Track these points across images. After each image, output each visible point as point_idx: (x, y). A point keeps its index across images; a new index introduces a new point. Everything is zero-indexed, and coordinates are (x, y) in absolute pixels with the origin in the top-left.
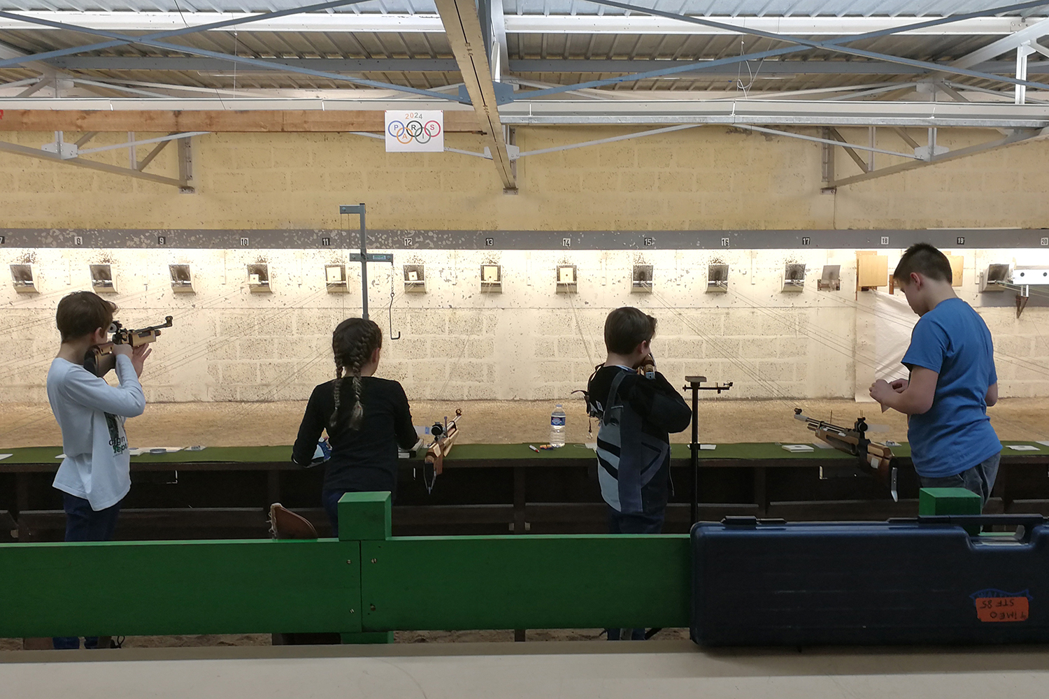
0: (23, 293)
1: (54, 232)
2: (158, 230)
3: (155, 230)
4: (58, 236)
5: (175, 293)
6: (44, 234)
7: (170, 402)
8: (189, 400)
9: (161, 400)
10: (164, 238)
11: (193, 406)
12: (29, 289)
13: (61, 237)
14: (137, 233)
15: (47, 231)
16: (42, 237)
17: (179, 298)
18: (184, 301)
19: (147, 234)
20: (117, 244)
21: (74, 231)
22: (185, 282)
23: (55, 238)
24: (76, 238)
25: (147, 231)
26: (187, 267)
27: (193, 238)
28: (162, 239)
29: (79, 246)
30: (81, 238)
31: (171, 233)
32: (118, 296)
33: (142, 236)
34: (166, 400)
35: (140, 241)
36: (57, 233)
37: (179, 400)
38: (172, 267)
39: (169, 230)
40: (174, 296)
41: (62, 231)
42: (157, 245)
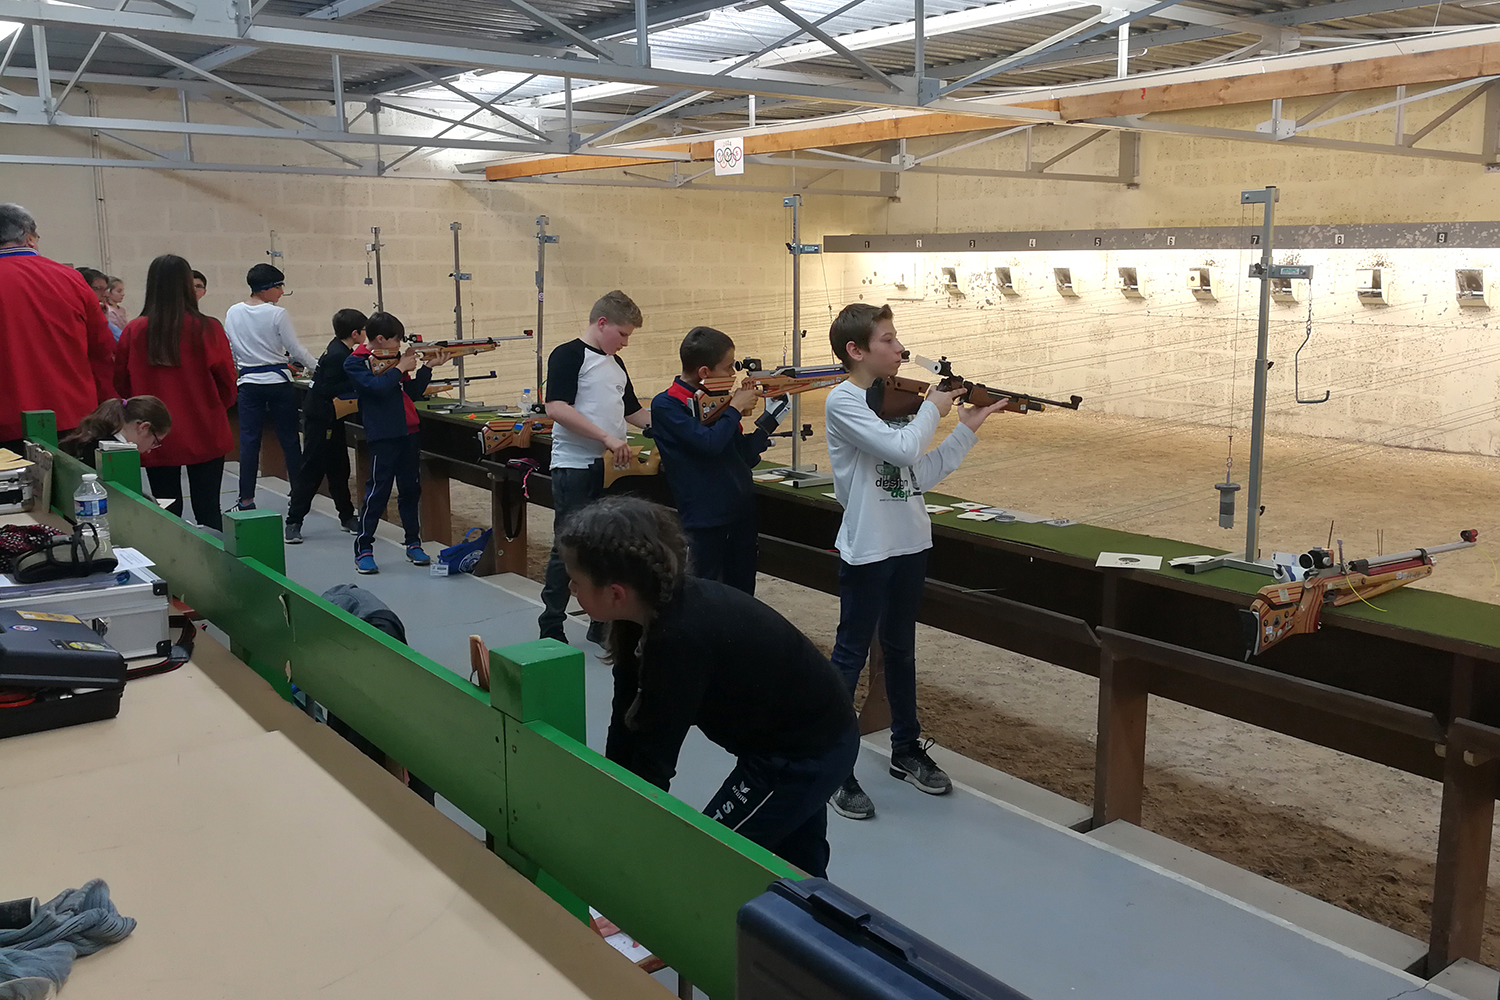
0: (1281, 302)
1: (1313, 229)
2: (1439, 223)
3: (1435, 224)
4: (1316, 234)
5: (1462, 307)
6: (1302, 232)
7: (1439, 450)
8: (1463, 450)
9: (1427, 446)
10: (1446, 234)
11: (1466, 459)
12: (1288, 298)
13: (1320, 235)
14: (1412, 228)
15: (1306, 228)
16: (1299, 235)
17: (1466, 314)
18: (1472, 319)
19: (1424, 230)
20: (1385, 242)
21: (1337, 227)
22: (1475, 293)
23: (1314, 236)
24: (1337, 236)
25: (1424, 225)
26: (1480, 273)
27: (1484, 234)
28: (1443, 236)
29: (1339, 246)
30: (1342, 236)
31: (1455, 228)
32: (1389, 309)
33: (1417, 233)
34: (1433, 446)
35: (1414, 239)
36: (1317, 230)
37: (1451, 449)
38: (1459, 272)
39: (1454, 224)
40: (1461, 311)
41: (1322, 227)
42: (1435, 244)
